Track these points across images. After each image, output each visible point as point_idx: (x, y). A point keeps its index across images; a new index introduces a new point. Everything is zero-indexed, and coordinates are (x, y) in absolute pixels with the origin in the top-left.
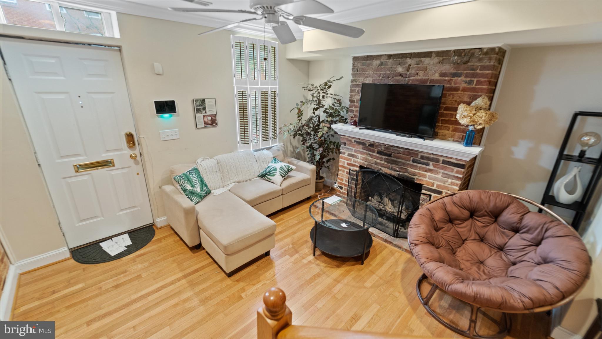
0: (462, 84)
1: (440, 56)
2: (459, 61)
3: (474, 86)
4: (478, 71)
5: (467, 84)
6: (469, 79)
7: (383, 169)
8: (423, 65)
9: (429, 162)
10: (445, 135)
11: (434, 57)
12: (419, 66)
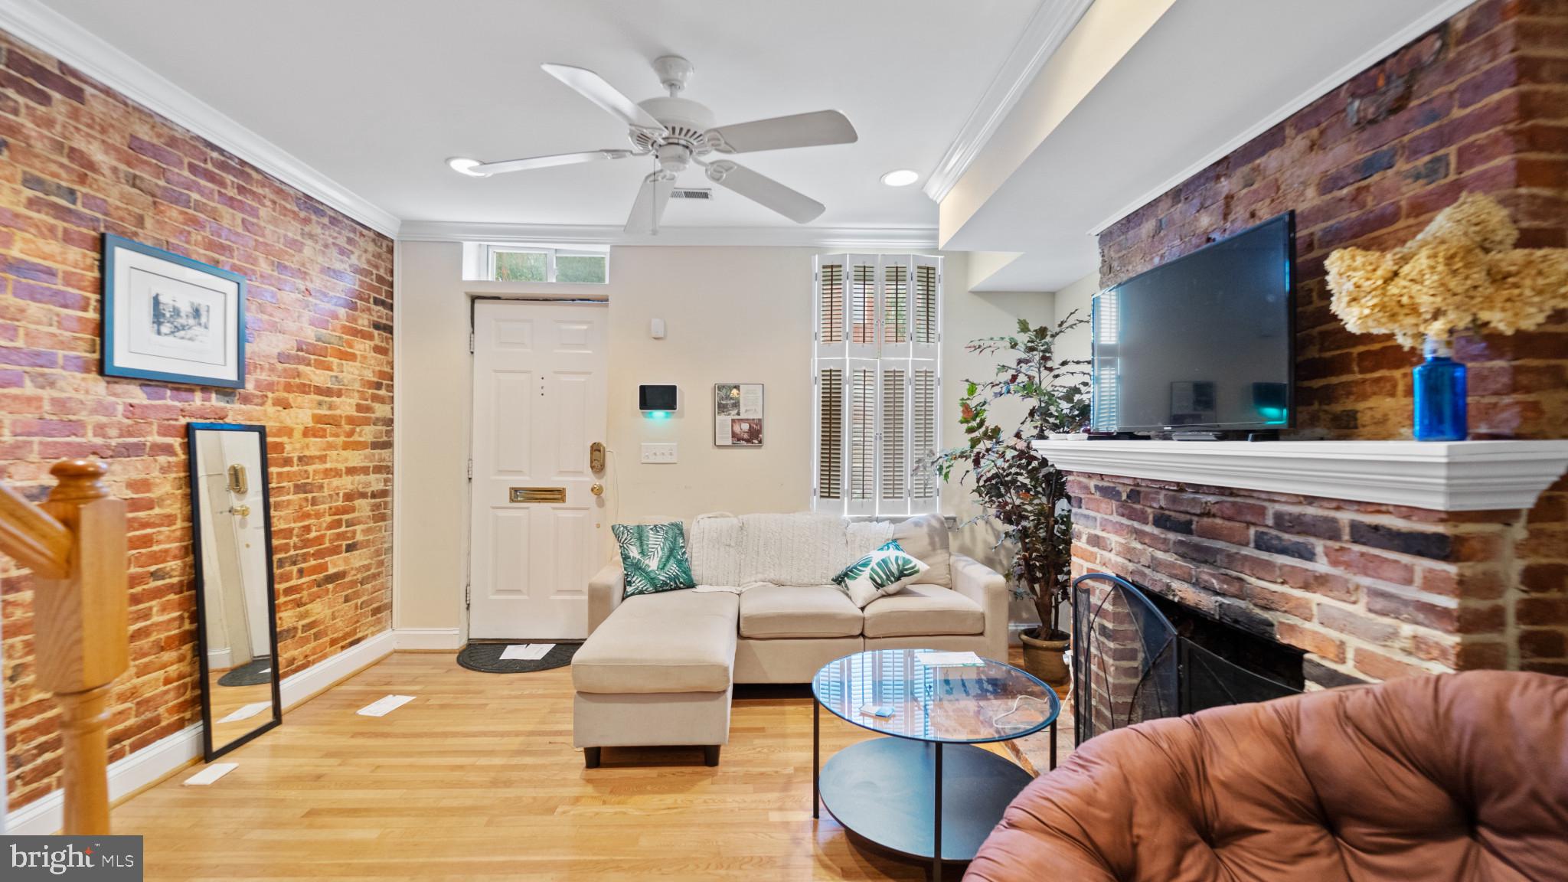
0: (1404, 189)
1: (1309, 127)
2: (1371, 110)
3: (1452, 177)
4: (1457, 113)
5: (1422, 181)
6: (1427, 158)
7: (1175, 585)
8: (1264, 178)
9: (1312, 540)
10: (1384, 420)
11: (1294, 139)
12: (1255, 186)
